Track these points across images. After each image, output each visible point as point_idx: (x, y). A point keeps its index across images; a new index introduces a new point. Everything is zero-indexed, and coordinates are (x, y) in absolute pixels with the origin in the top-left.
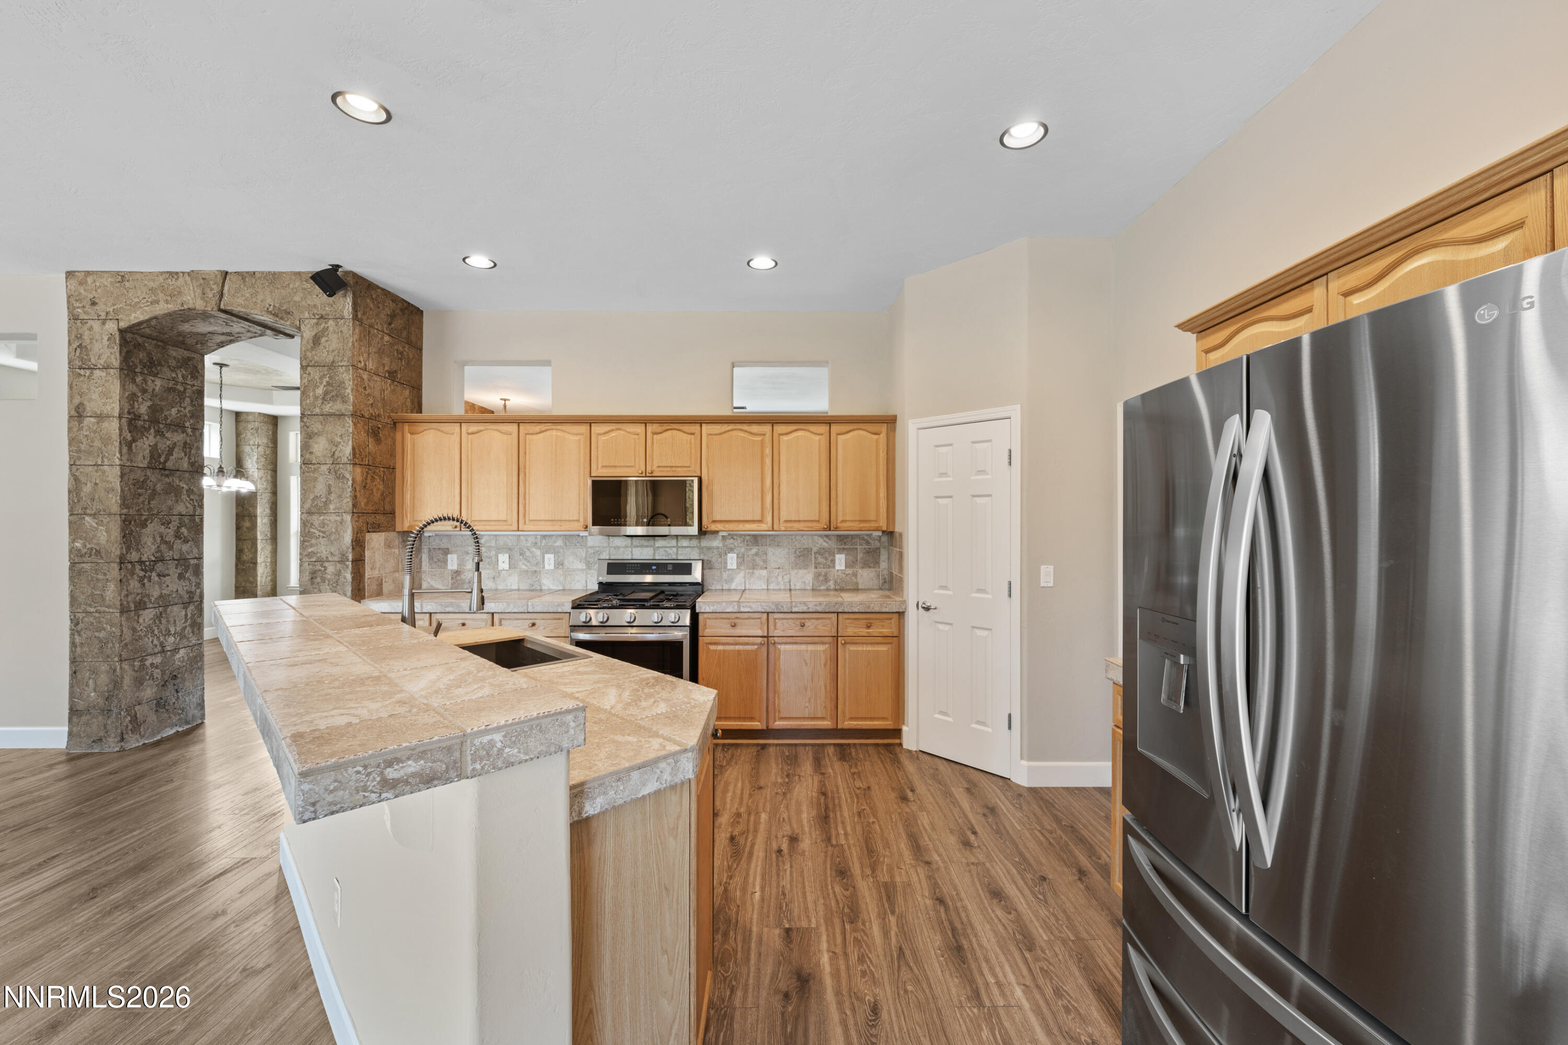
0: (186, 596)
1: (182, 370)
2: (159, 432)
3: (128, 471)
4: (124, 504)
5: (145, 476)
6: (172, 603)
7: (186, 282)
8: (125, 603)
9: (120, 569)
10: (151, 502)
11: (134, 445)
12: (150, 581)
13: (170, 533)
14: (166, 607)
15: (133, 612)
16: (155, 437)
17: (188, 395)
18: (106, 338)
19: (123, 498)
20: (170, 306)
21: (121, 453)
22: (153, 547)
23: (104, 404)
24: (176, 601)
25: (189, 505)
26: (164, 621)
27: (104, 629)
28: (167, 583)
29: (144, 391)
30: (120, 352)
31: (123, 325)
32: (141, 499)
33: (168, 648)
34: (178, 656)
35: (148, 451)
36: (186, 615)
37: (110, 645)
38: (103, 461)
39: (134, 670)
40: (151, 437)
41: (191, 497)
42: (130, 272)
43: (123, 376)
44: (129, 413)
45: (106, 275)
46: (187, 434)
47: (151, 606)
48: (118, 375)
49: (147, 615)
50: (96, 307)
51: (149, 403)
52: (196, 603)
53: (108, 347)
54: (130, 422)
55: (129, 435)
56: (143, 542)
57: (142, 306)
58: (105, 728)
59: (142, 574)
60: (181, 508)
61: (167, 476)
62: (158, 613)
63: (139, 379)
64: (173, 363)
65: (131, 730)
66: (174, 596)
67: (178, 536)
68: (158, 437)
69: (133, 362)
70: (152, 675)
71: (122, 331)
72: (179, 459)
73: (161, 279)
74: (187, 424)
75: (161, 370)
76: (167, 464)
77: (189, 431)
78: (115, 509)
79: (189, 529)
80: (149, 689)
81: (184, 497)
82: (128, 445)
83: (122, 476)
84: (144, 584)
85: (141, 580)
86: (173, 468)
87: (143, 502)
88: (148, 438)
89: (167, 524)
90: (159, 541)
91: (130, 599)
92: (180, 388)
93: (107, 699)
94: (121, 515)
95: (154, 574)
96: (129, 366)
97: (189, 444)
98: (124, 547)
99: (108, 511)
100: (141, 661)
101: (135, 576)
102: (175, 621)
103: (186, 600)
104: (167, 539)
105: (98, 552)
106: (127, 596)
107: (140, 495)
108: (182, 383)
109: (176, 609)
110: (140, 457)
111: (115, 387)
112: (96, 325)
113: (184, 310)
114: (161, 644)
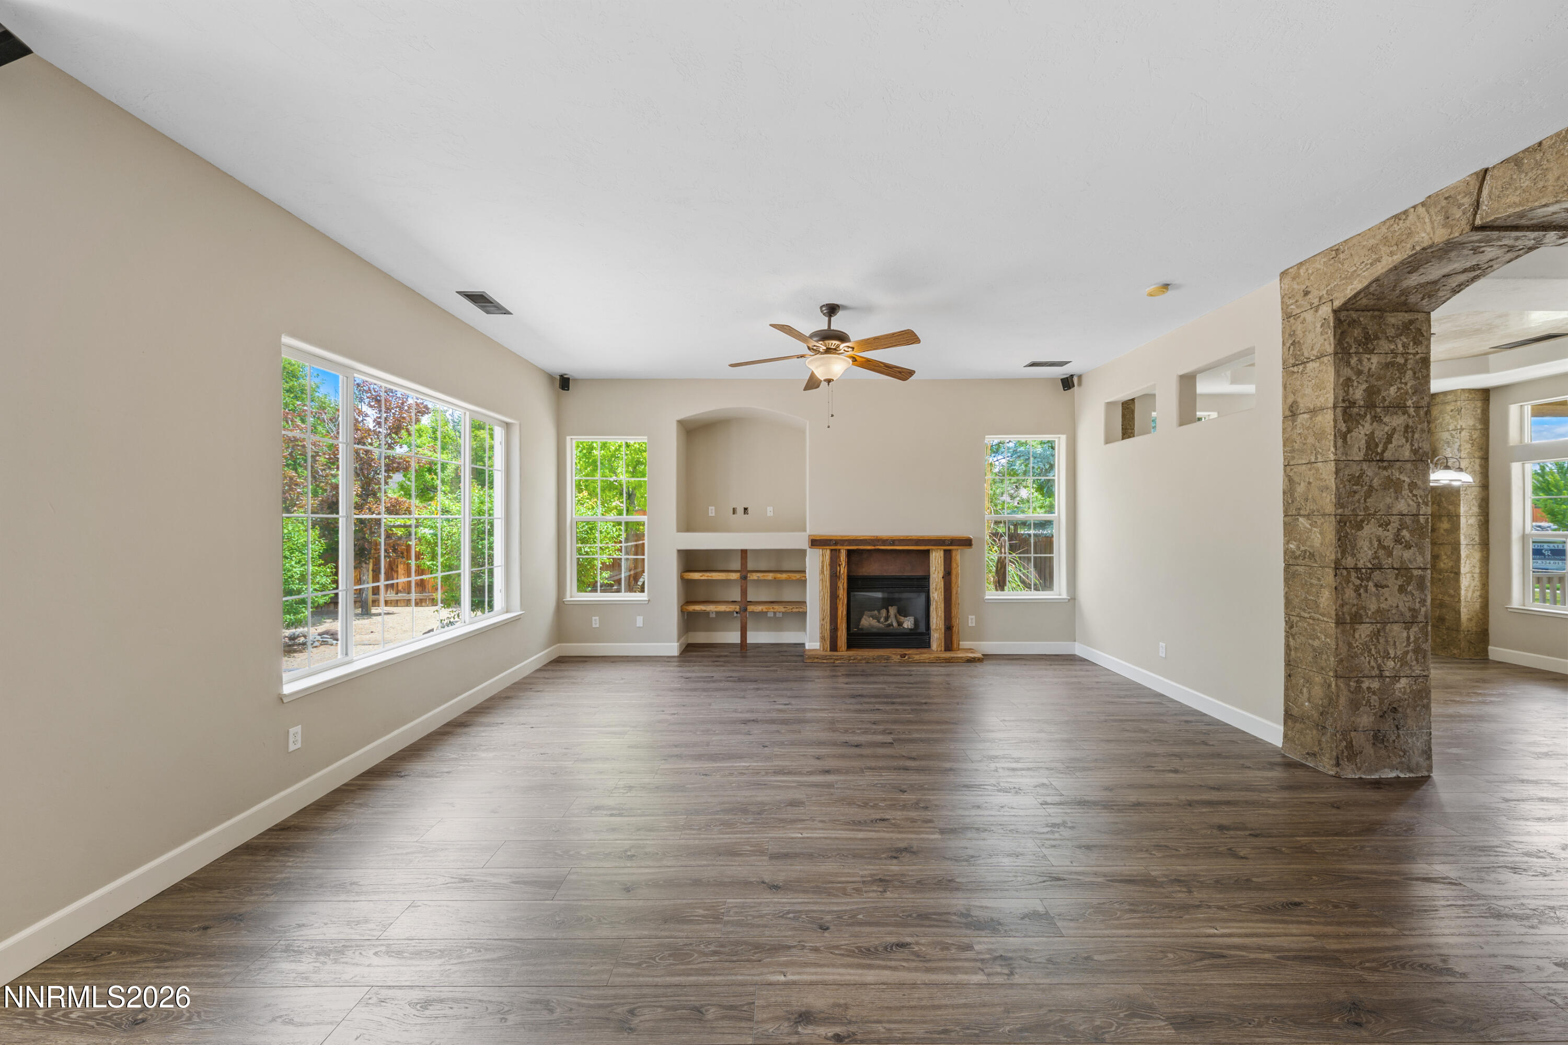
0: (1408, 615)
1: (1403, 337)
2: (1375, 417)
3: (1343, 466)
4: (1339, 504)
5: (1361, 470)
6: (1391, 620)
7: (1419, 217)
8: (1340, 613)
9: (1336, 575)
10: (1368, 500)
11: (1349, 436)
12: (1366, 591)
13: (1388, 536)
14: (1385, 623)
15: (1349, 626)
16: (1371, 424)
17: (1409, 367)
18: (1319, 325)
19: (1338, 496)
20: (1395, 257)
21: (1335, 447)
22: (1370, 553)
23: (1318, 397)
24: (1396, 618)
25: (1411, 503)
26: (1382, 640)
27: (1318, 638)
28: (1387, 595)
29: (1359, 373)
30: (1335, 335)
31: (1337, 304)
32: (1357, 497)
33: (1387, 674)
34: (1398, 685)
35: (1364, 441)
36: (1408, 638)
37: (1324, 657)
38: (1316, 458)
39: (1349, 691)
40: (1367, 425)
41: (1414, 492)
42: (1345, 242)
43: (1337, 361)
44: (1344, 401)
45: (1318, 258)
46: (1409, 416)
47: (1367, 620)
48: (1332, 362)
49: (1364, 631)
50: (1310, 296)
51: (1365, 386)
52: (1421, 625)
53: (1322, 334)
54: (1345, 412)
55: (1344, 425)
56: (1358, 547)
57: (1359, 273)
58: (1320, 744)
59: (1358, 582)
60: (1402, 506)
61: (1385, 468)
62: (1376, 630)
63: (1354, 361)
64: (1391, 332)
65: (1347, 757)
66: (1394, 611)
67: (1398, 540)
68: (1375, 423)
69: (1347, 343)
70: (1369, 701)
71: (1335, 312)
72: (1399, 446)
73: (1384, 230)
74: (1409, 403)
75: (1378, 344)
76: (1385, 455)
77: (1411, 411)
78: (1330, 509)
79: (1412, 532)
80: (1365, 716)
81: (1406, 492)
82: (1342, 437)
83: (1337, 472)
84: (1360, 595)
85: (1357, 589)
86: (1392, 458)
87: (1359, 501)
88: (1363, 426)
89: (1385, 525)
90: (1376, 546)
91: (1346, 609)
92: (1400, 360)
93: (1322, 714)
94: (1335, 515)
95: (1371, 584)
96: (1343, 349)
97: (1412, 427)
98: (1339, 552)
99: (1322, 512)
100: (1357, 682)
101: (1350, 584)
102: (1395, 642)
103: (1408, 619)
104: (1386, 544)
105: (1312, 555)
106: (1342, 606)
107: (1355, 492)
108: (1402, 354)
109: (1396, 627)
110: (1356, 449)
111: (1329, 376)
112: (1309, 316)
113: (1416, 254)
114: (1379, 667)
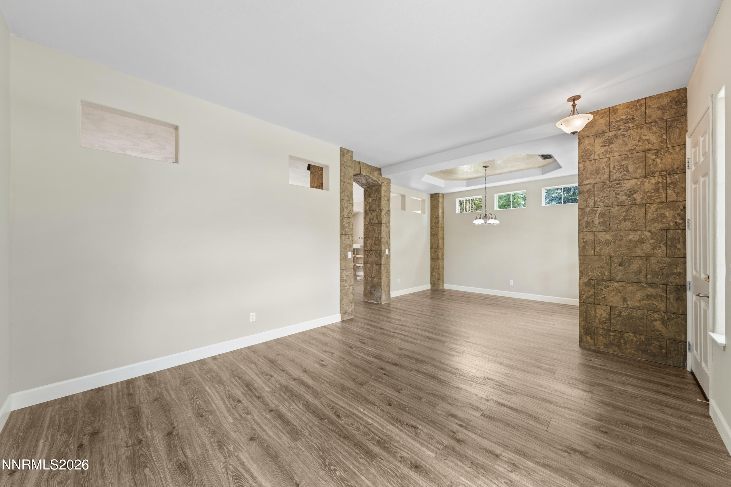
1: (376, 193)
2: (371, 213)
5: (368, 226)
10: (369, 234)
13: (373, 243)
14: (372, 264)
15: (366, 264)
17: (377, 200)
19: (364, 233)
21: (364, 222)
22: (369, 247)
26: (372, 268)
28: (373, 257)
29: (368, 203)
33: (373, 277)
34: (375, 280)
35: (368, 219)
36: (377, 269)
40: (369, 215)
46: (377, 212)
47: (369, 263)
51: (369, 206)
52: (379, 266)
54: (365, 212)
55: (365, 216)
56: (367, 245)
59: (367, 254)
61: (372, 226)
62: (370, 266)
63: (367, 200)
64: (374, 192)
65: (365, 296)
66: (374, 262)
67: (375, 243)
69: (366, 196)
70: (369, 284)
72: (375, 220)
74: (377, 209)
75: (371, 195)
76: (372, 222)
79: (377, 242)
80: (368, 288)
81: (376, 232)
82: (365, 219)
83: (364, 227)
85: (367, 256)
89: (372, 240)
90: (371, 245)
91: (365, 261)
95: (370, 254)
97: (378, 215)
98: (364, 246)
100: (367, 278)
103: (377, 264)
107: (367, 232)
108: (376, 197)
114: (371, 275)
